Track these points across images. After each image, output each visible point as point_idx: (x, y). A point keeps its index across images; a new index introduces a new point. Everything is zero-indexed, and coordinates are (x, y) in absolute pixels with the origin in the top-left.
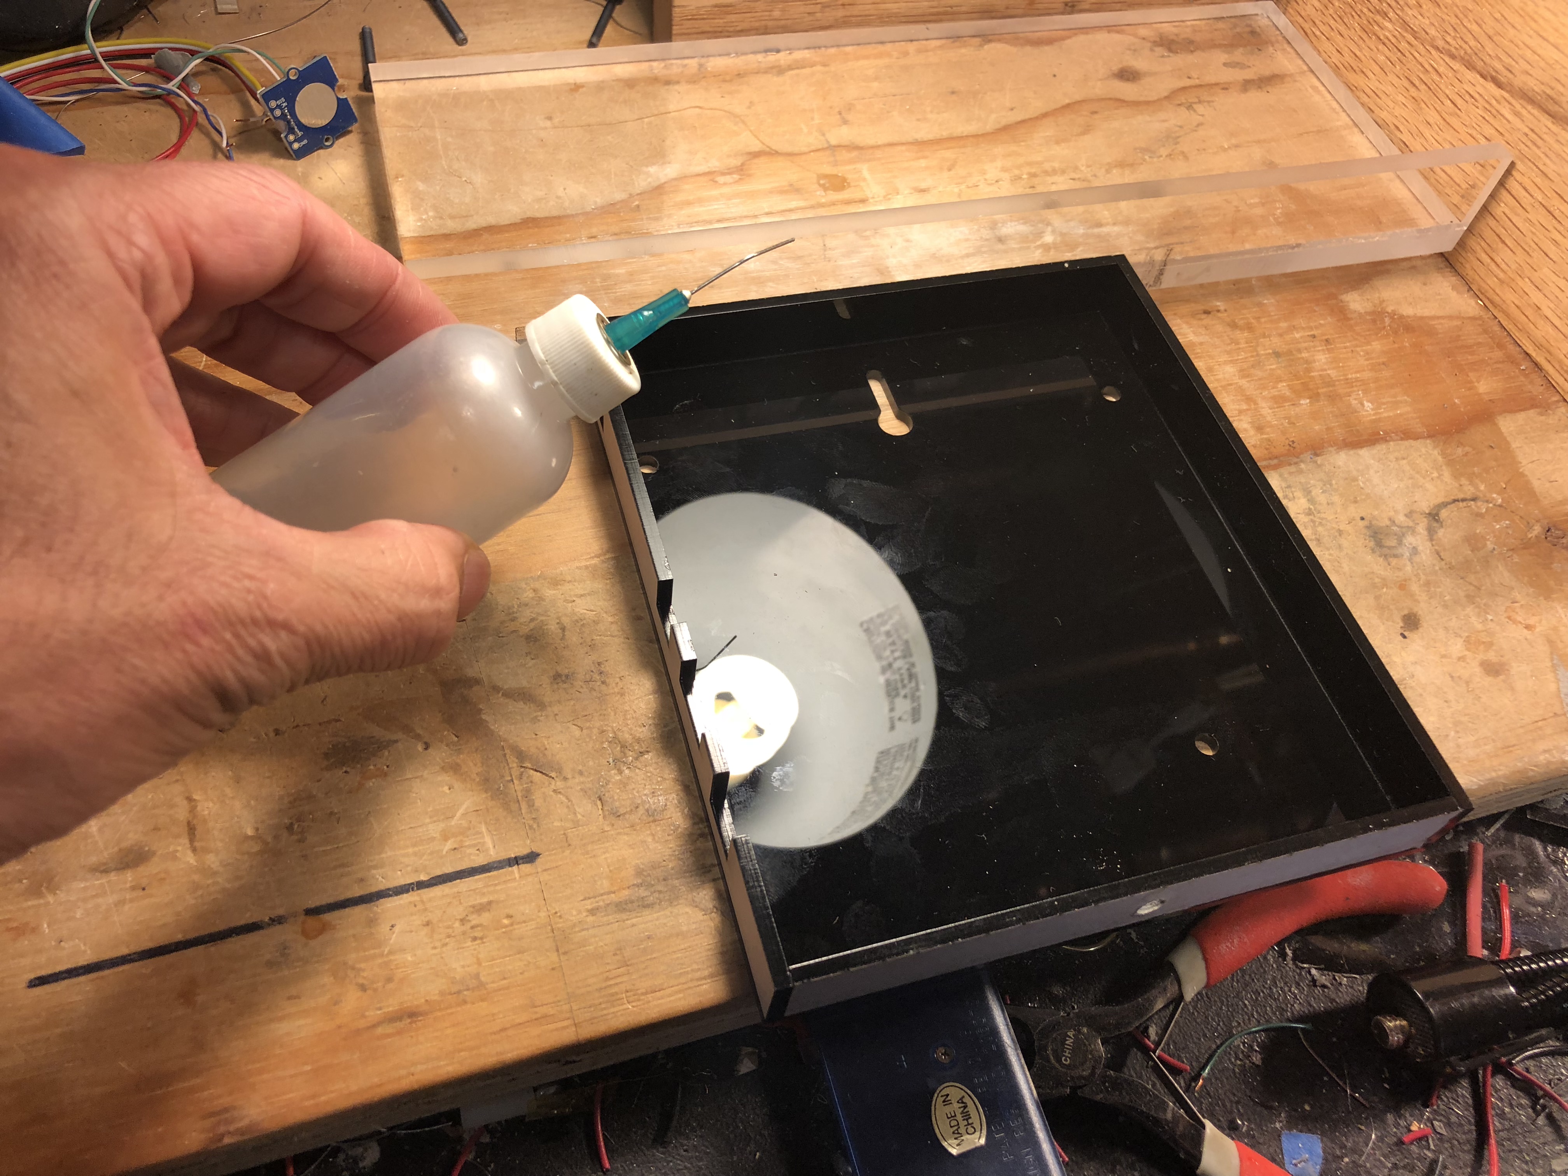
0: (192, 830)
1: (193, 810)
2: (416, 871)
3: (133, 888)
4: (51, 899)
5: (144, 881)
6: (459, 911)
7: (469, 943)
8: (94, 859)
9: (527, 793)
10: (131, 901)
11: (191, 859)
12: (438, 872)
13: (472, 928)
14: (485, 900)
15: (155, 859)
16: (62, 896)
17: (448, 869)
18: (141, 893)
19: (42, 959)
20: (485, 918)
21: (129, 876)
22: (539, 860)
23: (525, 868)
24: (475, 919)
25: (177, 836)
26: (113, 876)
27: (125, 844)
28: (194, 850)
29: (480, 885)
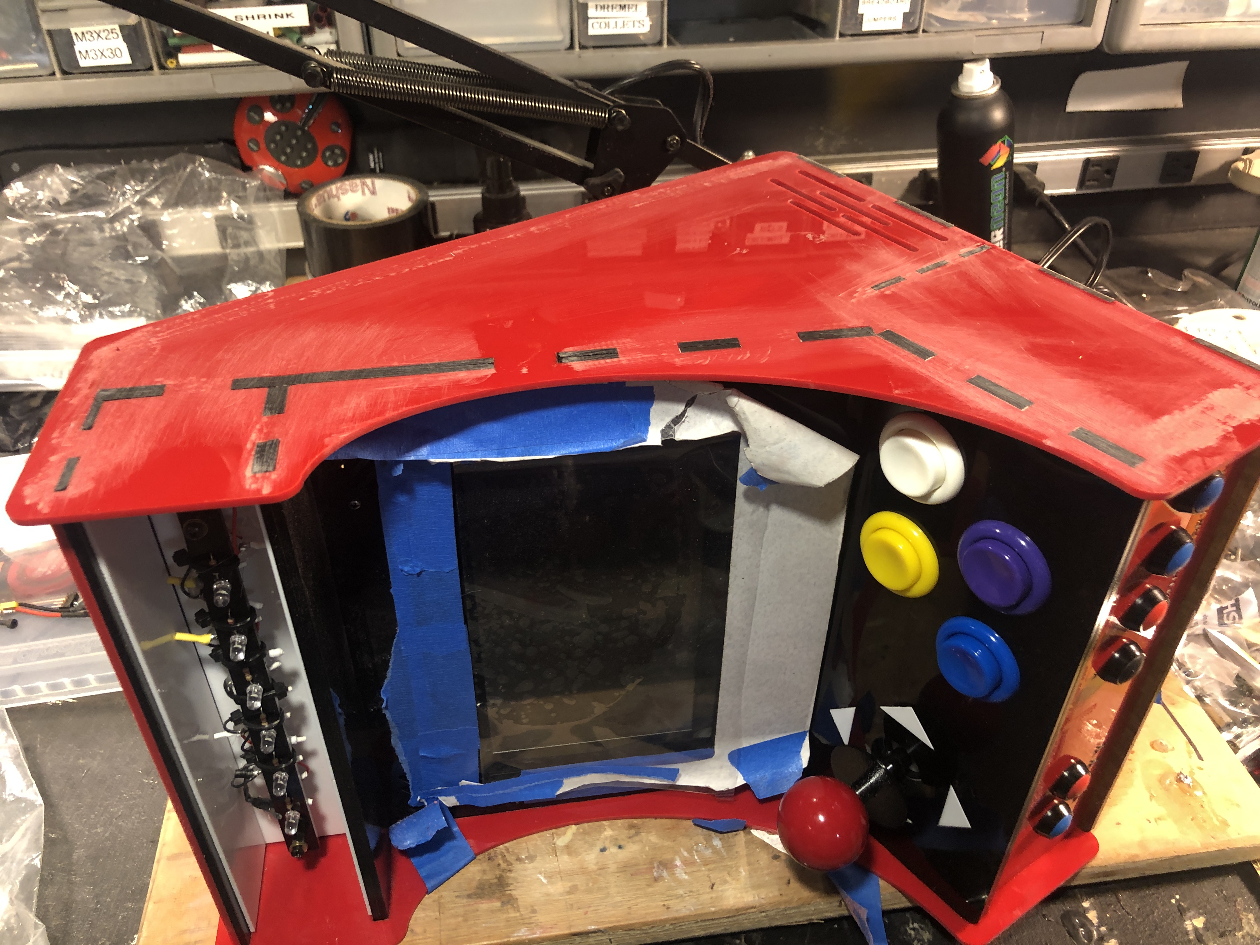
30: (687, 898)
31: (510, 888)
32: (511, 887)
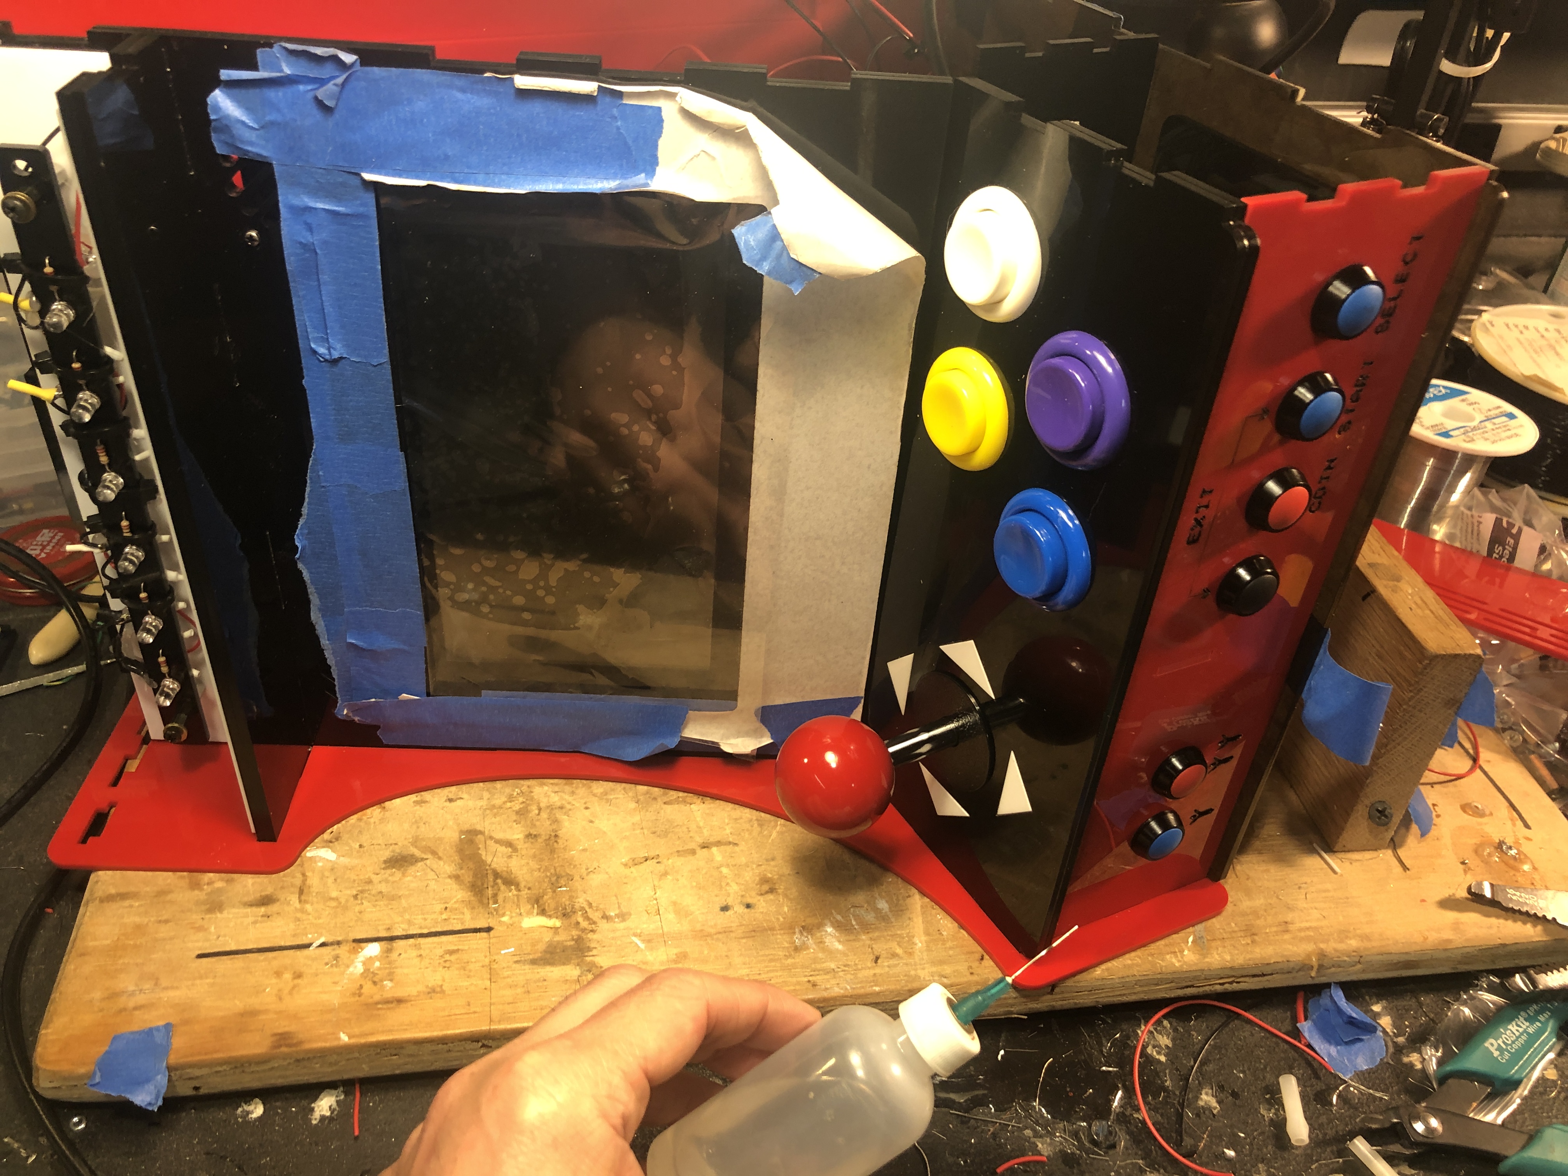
0: (301, 892)
1: (304, 881)
2: (421, 928)
3: (262, 916)
4: (219, 915)
5: (269, 913)
6: (440, 952)
7: (441, 969)
8: (246, 899)
9: (495, 895)
10: (261, 922)
11: (298, 905)
12: (433, 930)
13: (445, 961)
14: (456, 948)
15: (278, 903)
16: (225, 914)
17: (439, 929)
18: (266, 918)
19: (207, 944)
20: (453, 958)
21: (263, 910)
22: (492, 933)
23: (484, 935)
24: (447, 957)
25: (293, 893)
26: (254, 909)
27: (263, 894)
28: (300, 901)
29: (455, 940)
30: (841, 974)
31: (591, 953)
32: (594, 952)
